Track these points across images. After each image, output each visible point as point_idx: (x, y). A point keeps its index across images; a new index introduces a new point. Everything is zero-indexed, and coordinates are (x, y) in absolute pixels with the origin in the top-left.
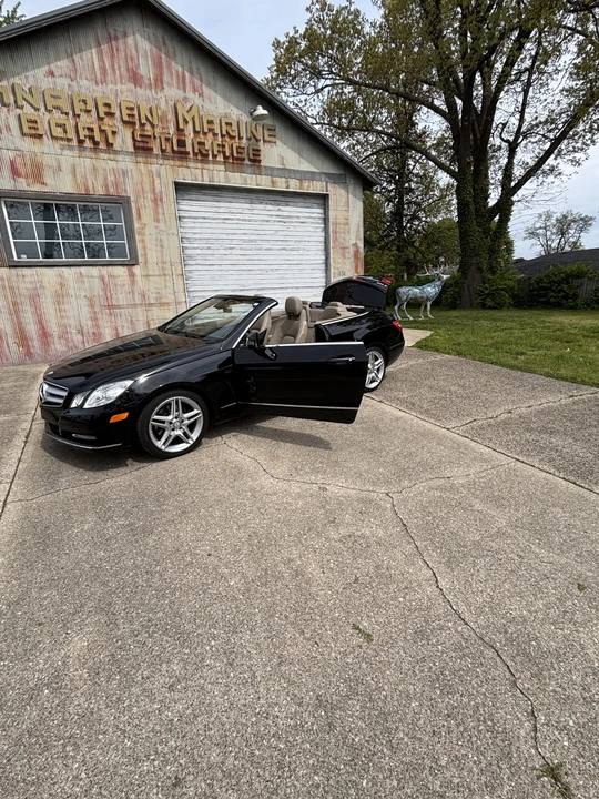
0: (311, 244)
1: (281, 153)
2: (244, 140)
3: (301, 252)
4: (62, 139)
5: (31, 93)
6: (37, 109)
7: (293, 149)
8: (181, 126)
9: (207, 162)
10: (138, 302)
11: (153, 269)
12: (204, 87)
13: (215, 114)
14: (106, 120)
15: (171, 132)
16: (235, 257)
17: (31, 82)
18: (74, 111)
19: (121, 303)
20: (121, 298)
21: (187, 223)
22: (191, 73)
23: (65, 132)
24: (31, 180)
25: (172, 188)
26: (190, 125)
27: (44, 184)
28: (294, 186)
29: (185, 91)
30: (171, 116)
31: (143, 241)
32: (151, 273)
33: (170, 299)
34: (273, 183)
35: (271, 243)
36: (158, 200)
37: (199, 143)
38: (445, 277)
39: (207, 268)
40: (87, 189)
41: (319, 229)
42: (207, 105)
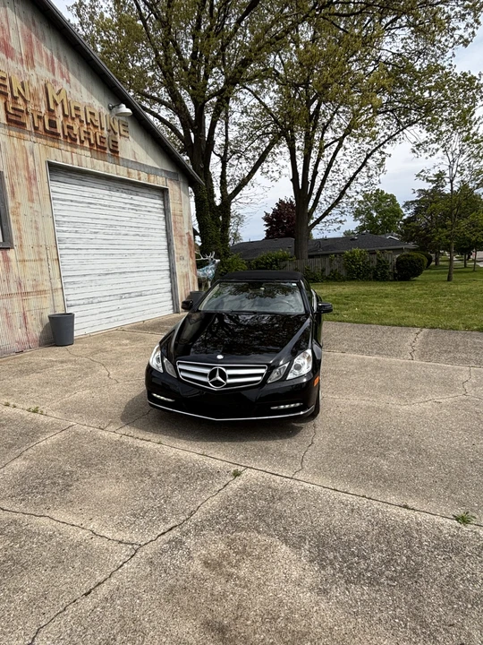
0: (157, 231)
1: (133, 148)
2: (105, 131)
3: (150, 238)
7: (141, 146)
8: (52, 107)
9: (76, 147)
10: (13, 291)
11: (29, 254)
12: (71, 76)
13: (80, 102)
15: (43, 112)
16: (99, 242)
21: (57, 206)
22: (59, 59)
25: (45, 168)
26: (60, 108)
28: (144, 179)
29: (54, 74)
30: (42, 95)
31: (17, 221)
32: (27, 258)
33: (46, 286)
34: (128, 173)
35: (127, 229)
36: (31, 179)
37: (69, 127)
38: (217, 260)
39: (76, 252)
41: (161, 219)
42: (73, 91)
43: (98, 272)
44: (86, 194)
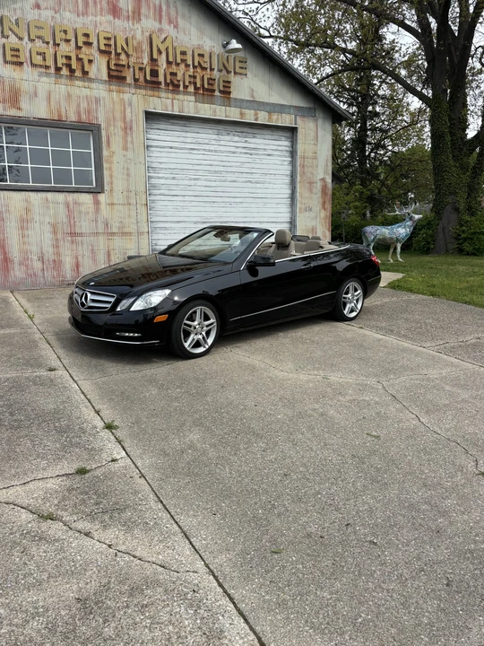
0: (277, 177)
1: (255, 85)
2: (216, 72)
3: (266, 185)
4: (41, 66)
5: (17, 24)
6: (21, 39)
7: (264, 81)
8: (155, 56)
9: (178, 93)
10: (100, 231)
11: (118, 197)
12: (180, 20)
13: (188, 45)
14: (84, 49)
15: (145, 62)
16: (199, 188)
17: (19, 14)
18: (54, 40)
19: (84, 231)
20: (84, 226)
21: (155, 153)
22: (168, 6)
23: (44, 60)
24: (8, 105)
25: (142, 117)
26: (164, 56)
27: (19, 109)
28: (263, 118)
29: (160, 22)
30: (146, 47)
31: (110, 169)
32: (116, 201)
33: (133, 229)
34: (242, 114)
35: (236, 175)
36: (127, 128)
37: (172, 74)
38: (417, 217)
39: (171, 198)
40: (60, 115)
41: (286, 163)
42: (181, 36)
43: (195, 219)
44: (188, 140)
